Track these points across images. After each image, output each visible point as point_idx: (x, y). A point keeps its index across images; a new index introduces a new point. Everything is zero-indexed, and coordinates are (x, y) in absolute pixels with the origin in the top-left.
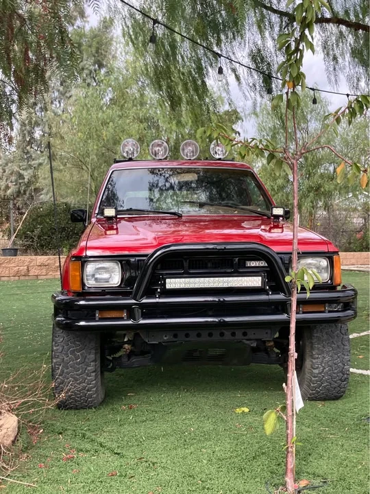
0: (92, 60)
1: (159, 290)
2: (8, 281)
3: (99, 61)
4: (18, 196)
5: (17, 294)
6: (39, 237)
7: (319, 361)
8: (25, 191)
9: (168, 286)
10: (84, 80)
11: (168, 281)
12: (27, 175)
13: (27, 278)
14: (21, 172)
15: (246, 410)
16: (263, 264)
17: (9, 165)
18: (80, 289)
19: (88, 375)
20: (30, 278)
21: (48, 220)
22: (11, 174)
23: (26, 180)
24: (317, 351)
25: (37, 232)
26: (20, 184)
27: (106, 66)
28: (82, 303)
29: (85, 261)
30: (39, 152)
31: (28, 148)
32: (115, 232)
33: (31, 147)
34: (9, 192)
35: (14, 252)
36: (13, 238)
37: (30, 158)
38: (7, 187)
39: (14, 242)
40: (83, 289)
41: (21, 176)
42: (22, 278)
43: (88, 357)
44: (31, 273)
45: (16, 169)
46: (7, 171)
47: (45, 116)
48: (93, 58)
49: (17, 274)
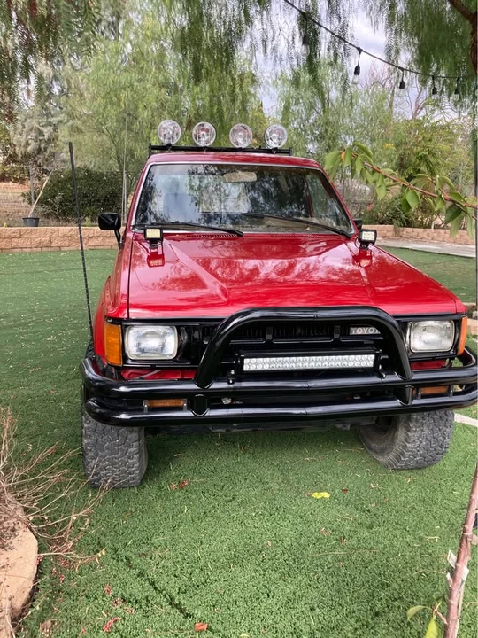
0: (109, 11)
1: (233, 372)
2: (30, 253)
3: (117, 12)
4: (39, 153)
5: (40, 272)
6: (61, 204)
7: (417, 435)
8: (45, 149)
9: (246, 368)
10: (102, 33)
11: (246, 361)
12: (47, 131)
13: (49, 249)
14: (41, 128)
15: (326, 495)
16: (372, 331)
17: (29, 120)
18: (119, 363)
19: (129, 458)
20: (52, 249)
21: (69, 186)
22: (31, 130)
23: (46, 137)
24: (415, 424)
25: (58, 198)
26: (41, 141)
27: (125, 17)
28: (123, 389)
29: (127, 326)
30: (58, 109)
31: (47, 103)
32: (160, 261)
33: (50, 103)
34: (29, 149)
35: (35, 222)
36: (34, 205)
37: (49, 114)
38: (28, 144)
39: (35, 209)
40: (124, 363)
41: (41, 133)
42: (45, 249)
43: (129, 436)
44: (54, 245)
45: (36, 125)
46: (26, 126)
47: (63, 70)
48: (111, 9)
49: (39, 245)
